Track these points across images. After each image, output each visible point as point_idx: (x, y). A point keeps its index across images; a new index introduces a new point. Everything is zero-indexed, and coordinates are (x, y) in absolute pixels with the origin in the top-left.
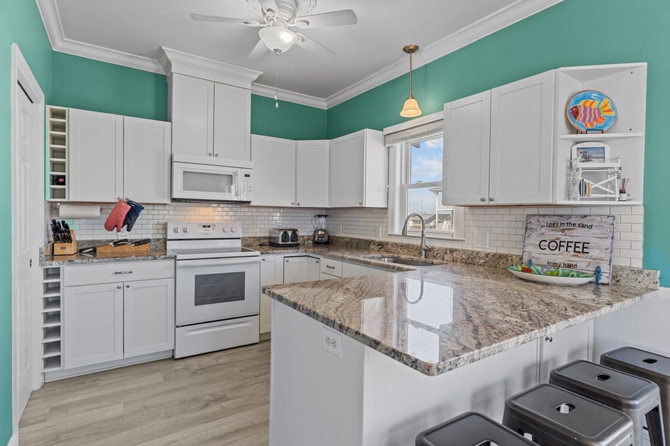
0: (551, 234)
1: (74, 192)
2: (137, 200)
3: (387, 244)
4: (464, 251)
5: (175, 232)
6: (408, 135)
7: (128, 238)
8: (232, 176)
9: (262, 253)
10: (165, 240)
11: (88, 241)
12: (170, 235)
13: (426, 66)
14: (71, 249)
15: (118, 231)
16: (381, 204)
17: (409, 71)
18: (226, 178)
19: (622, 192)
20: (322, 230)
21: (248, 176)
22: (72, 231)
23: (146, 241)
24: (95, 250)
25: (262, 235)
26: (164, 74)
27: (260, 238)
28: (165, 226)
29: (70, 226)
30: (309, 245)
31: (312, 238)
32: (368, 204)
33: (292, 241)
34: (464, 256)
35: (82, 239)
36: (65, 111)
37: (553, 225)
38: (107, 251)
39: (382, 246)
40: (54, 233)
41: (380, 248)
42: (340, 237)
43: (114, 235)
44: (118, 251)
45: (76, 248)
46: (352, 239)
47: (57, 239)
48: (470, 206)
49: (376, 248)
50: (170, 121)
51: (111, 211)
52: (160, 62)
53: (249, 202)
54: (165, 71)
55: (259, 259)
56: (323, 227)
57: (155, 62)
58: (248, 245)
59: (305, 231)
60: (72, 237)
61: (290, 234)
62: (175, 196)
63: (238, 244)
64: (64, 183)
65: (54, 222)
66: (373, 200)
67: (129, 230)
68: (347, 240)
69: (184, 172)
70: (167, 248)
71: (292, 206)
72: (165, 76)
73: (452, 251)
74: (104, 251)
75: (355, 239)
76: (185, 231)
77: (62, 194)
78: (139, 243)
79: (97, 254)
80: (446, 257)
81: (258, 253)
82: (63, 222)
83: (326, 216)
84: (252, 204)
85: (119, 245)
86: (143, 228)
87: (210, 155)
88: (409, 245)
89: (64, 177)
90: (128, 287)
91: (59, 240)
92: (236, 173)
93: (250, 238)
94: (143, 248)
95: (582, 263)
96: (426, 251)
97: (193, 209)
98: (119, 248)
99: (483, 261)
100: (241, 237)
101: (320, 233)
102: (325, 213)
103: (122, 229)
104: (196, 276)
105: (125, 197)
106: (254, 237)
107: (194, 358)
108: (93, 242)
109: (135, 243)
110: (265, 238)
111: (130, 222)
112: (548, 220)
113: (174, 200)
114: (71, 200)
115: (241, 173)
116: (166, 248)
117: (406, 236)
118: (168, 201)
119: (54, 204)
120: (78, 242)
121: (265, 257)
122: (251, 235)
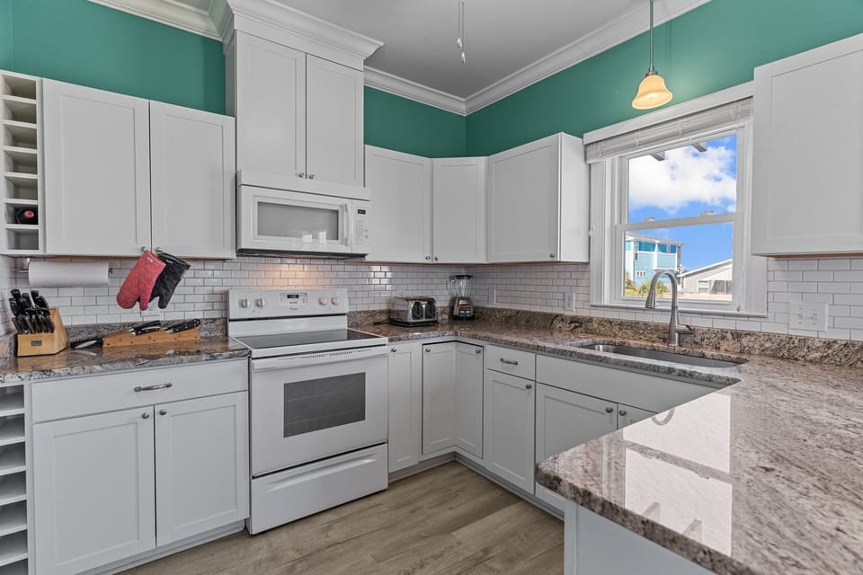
1: (56, 235)
2: (177, 252)
3: (590, 320)
4: (769, 337)
5: (242, 306)
6: (637, 141)
7: (161, 318)
8: (337, 212)
9: (391, 340)
10: (226, 321)
11: (87, 327)
12: (235, 312)
13: (671, 21)
14: (52, 343)
15: (143, 308)
16: (581, 257)
17: (648, 28)
18: (327, 214)
20: (462, 298)
21: (363, 212)
22: (54, 309)
23: (193, 324)
24: (99, 343)
25: (376, 308)
26: (221, 40)
27: (373, 313)
28: (225, 298)
29: (47, 300)
30: (444, 322)
31: (448, 311)
32: (562, 260)
33: (427, 317)
34: (768, 345)
35: (76, 323)
36: (34, 83)
38: (123, 344)
39: (578, 324)
40: (16, 315)
41: (576, 327)
42: (493, 310)
43: (134, 315)
44: (143, 343)
45: (64, 340)
46: (518, 312)
47: (22, 326)
48: (778, 257)
49: (566, 327)
50: (233, 114)
51: (129, 272)
52: (211, 16)
53: (363, 256)
54: (221, 35)
56: (466, 294)
57: (203, 16)
58: (356, 324)
59: (442, 301)
60: (54, 320)
61: (424, 306)
62: (244, 245)
63: (342, 324)
64: (34, 221)
65: (16, 294)
66: (570, 251)
67: (162, 305)
68: (509, 314)
69: (259, 203)
70: (230, 334)
71: (426, 261)
72: (220, 44)
73: (737, 335)
74: (119, 344)
75: (523, 312)
76: (259, 304)
77: (32, 240)
78: (179, 327)
79: (105, 350)
80: (725, 345)
81: (385, 340)
82: (35, 294)
83: (469, 277)
84: (367, 259)
85: (144, 332)
86: (188, 302)
87: (300, 176)
88: (638, 323)
89: (34, 209)
90: (163, 413)
91: (27, 327)
92: (345, 207)
93: (360, 312)
94: (187, 336)
96: (680, 333)
97: (270, 267)
98: (145, 337)
99: (817, 355)
100: (347, 311)
101: (461, 302)
102: (467, 272)
103: (150, 305)
104: (286, 385)
105: (154, 247)
106: (365, 312)
107: (284, 529)
108: (96, 327)
109: (174, 327)
110: (381, 312)
111: (164, 291)
113: (242, 252)
114: (51, 251)
115: (353, 207)
116: (227, 335)
117: (653, 309)
118: (232, 254)
119: (19, 260)
120: (67, 330)
121: (395, 345)
122: (360, 309)
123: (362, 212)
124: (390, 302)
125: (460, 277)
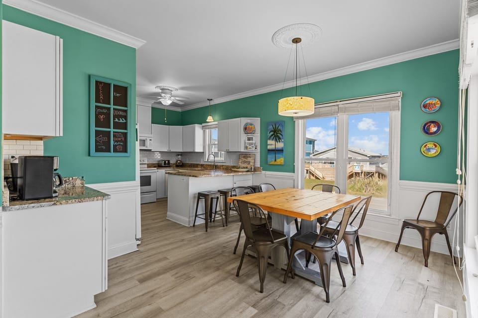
0: (244, 159)
4: (226, 166)
6: (210, 127)
16: (201, 150)
18: (143, 141)
19: (256, 148)
27: (154, 164)
31: (176, 164)
32: (196, 151)
33: (168, 165)
37: (244, 157)
39: (202, 165)
42: (187, 163)
55: (156, 170)
56: (180, 159)
58: (149, 166)
59: (173, 161)
61: (167, 162)
63: (146, 166)
66: (198, 148)
71: (167, 151)
73: (223, 166)
80: (221, 168)
81: (156, 169)
83: (181, 155)
84: (152, 151)
88: (210, 164)
92: (146, 139)
95: (249, 166)
96: (215, 166)
100: (147, 163)
101: (179, 162)
110: (156, 164)
112: (244, 156)
115: (148, 139)
117: (208, 162)
121: (158, 170)
122: (151, 163)
123: (150, 140)
124: (159, 161)
125: (179, 155)
